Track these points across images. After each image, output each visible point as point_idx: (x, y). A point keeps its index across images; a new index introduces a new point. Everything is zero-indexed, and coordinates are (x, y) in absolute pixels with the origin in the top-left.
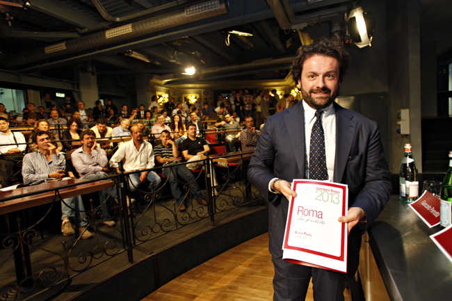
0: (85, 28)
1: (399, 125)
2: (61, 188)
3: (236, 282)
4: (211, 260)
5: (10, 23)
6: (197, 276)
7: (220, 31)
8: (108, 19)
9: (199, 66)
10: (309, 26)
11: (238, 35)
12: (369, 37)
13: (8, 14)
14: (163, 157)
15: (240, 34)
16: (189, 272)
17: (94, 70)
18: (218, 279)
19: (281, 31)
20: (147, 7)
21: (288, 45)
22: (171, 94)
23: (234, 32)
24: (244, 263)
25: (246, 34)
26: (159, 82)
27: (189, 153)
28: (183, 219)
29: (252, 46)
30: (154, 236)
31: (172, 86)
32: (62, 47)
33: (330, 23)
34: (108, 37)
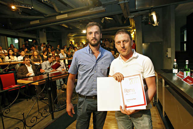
0: (48, 15)
1: (167, 54)
5: (20, 13)
8: (58, 12)
10: (135, 17)
12: (157, 22)
13: (19, 10)
15: (108, 18)
17: (45, 30)
20: (74, 8)
22: (76, 40)
23: (106, 18)
25: (110, 19)
26: (71, 35)
31: (76, 37)
32: (38, 22)
33: (142, 15)
34: (57, 19)
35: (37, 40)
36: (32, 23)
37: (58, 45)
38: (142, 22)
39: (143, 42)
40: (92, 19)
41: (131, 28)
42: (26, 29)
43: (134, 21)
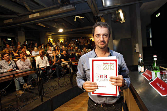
0: (20, 14)
1: (135, 49)
2: (15, 74)
3: (82, 107)
4: (72, 99)
6: (67, 106)
7: (72, 16)
8: (30, 11)
10: (104, 15)
11: (79, 17)
12: (124, 19)
15: (80, 17)
16: (64, 104)
17: (24, 29)
18: (75, 106)
19: (94, 16)
20: (45, 7)
22: (54, 39)
23: (77, 16)
24: (84, 100)
25: (82, 17)
26: (49, 34)
28: (62, 85)
29: (83, 21)
30: (51, 91)
31: (54, 36)
32: (11, 21)
33: (111, 14)
34: (30, 18)
35: (15, 39)
36: (5, 22)
38: (112, 20)
39: (114, 39)
40: (65, 17)
43: (105, 20)
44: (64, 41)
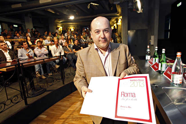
1: (150, 41)
9: (75, 16)
10: (120, 3)
12: (142, 9)
14: (66, 51)
15: (94, 4)
19: (110, 4)
21: (112, 9)
22: (63, 27)
23: (92, 3)
25: (96, 4)
26: (58, 21)
27: (75, 50)
29: (97, 8)
31: (63, 23)
32: (20, 5)
33: (128, 2)
34: (40, 3)
36: (13, 6)
37: (45, 32)
38: (128, 9)
39: (129, 29)
40: (78, 4)
41: (118, 15)
42: (8, 13)
43: (121, 8)
44: (75, 30)
